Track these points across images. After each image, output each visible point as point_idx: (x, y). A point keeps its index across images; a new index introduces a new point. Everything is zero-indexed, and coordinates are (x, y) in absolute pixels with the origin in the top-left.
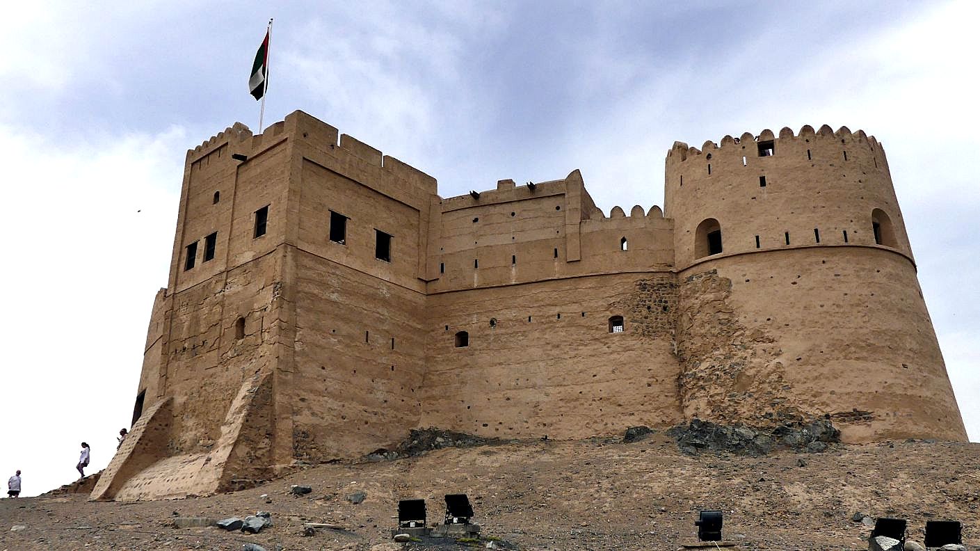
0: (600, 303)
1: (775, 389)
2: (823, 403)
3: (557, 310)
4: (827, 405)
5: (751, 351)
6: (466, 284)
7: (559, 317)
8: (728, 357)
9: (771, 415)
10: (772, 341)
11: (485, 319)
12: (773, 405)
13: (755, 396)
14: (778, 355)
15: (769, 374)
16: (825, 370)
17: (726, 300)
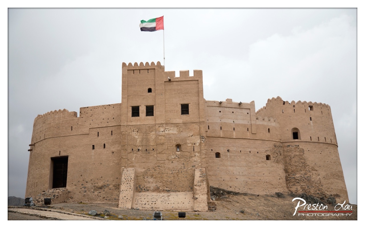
0: (263, 149)
1: (319, 186)
2: (330, 191)
3: (249, 150)
4: (331, 192)
5: (312, 173)
6: (218, 135)
7: (250, 152)
8: (306, 174)
9: (319, 193)
10: (317, 171)
11: (226, 149)
12: (319, 190)
13: (314, 187)
14: (319, 175)
15: (317, 181)
16: (330, 181)
17: (303, 156)
